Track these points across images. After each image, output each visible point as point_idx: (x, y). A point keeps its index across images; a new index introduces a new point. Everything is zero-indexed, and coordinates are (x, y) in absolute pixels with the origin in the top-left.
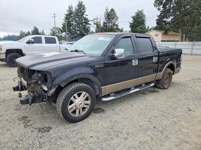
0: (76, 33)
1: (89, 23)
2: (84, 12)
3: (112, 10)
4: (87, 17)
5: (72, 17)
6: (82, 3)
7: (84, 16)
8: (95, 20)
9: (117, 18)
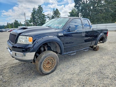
0: (38, 22)
1: (45, 17)
2: (42, 11)
3: (57, 10)
4: (44, 14)
5: (35, 14)
6: (40, 6)
7: (42, 13)
8: (48, 15)
9: (60, 14)
